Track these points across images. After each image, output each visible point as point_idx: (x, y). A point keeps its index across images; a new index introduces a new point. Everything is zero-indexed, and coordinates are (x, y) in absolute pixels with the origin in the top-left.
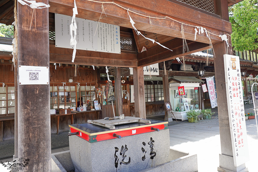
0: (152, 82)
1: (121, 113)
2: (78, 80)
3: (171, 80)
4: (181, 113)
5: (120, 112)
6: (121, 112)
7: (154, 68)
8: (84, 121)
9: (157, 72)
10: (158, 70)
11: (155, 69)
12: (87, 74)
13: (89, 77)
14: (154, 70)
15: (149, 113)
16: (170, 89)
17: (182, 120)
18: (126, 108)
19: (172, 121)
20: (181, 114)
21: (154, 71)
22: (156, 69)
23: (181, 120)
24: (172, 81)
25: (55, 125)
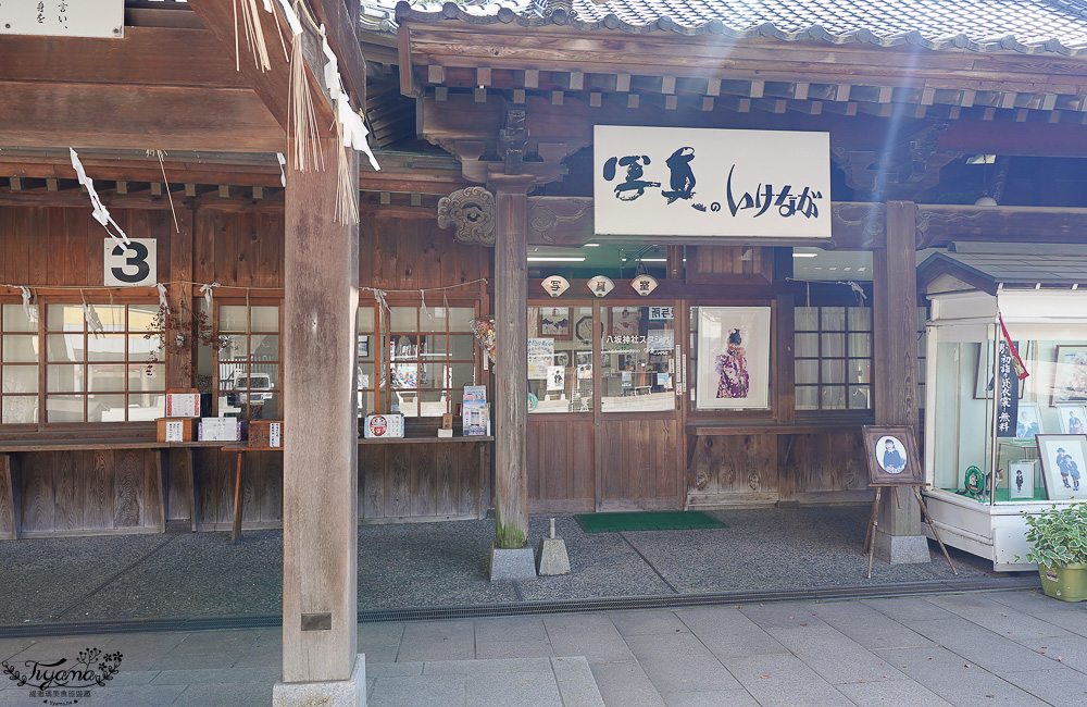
0: (855, 287)
1: (516, 471)
2: (381, 275)
3: (940, 274)
4: (993, 510)
5: (504, 467)
6: (514, 461)
7: (787, 189)
8: (403, 488)
9: (812, 212)
10: (824, 205)
11: (796, 192)
12: (433, 246)
13: (439, 261)
14: (787, 201)
15: (826, 479)
16: (933, 336)
17: (997, 568)
18: (662, 437)
19: (924, 555)
20: (996, 522)
21: (785, 210)
22: (804, 196)
23: (987, 564)
24: (948, 282)
25: (253, 495)
